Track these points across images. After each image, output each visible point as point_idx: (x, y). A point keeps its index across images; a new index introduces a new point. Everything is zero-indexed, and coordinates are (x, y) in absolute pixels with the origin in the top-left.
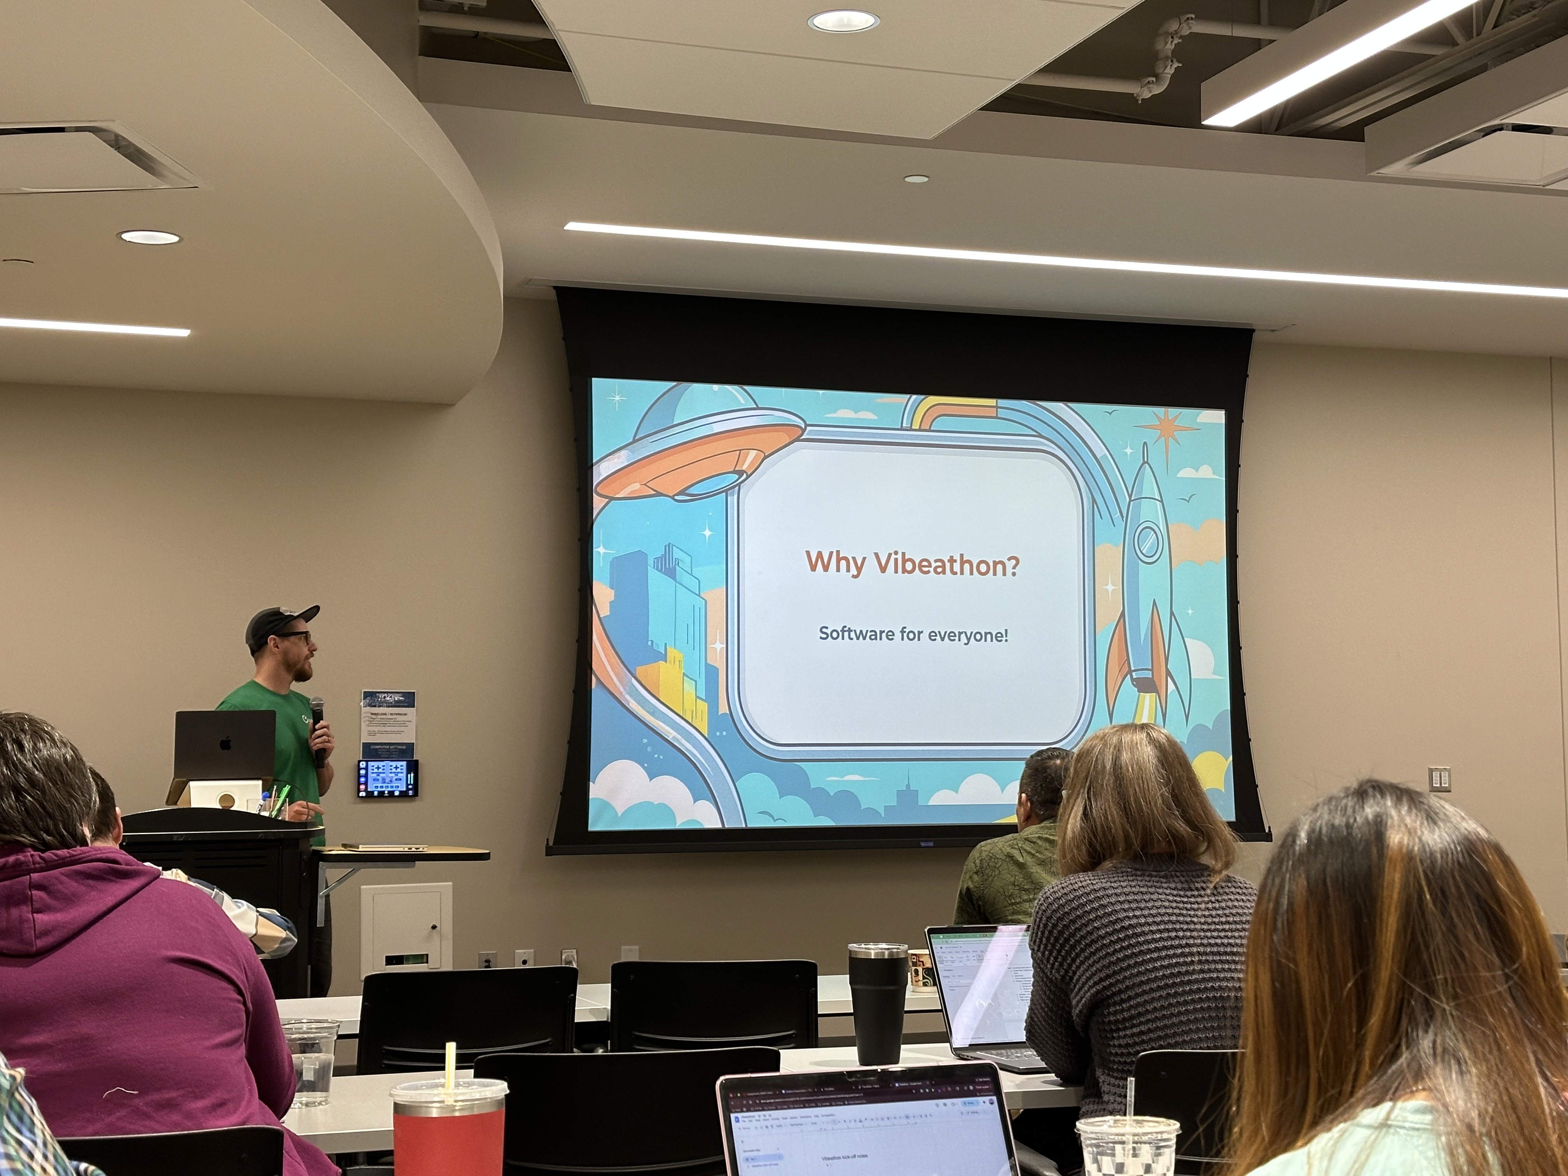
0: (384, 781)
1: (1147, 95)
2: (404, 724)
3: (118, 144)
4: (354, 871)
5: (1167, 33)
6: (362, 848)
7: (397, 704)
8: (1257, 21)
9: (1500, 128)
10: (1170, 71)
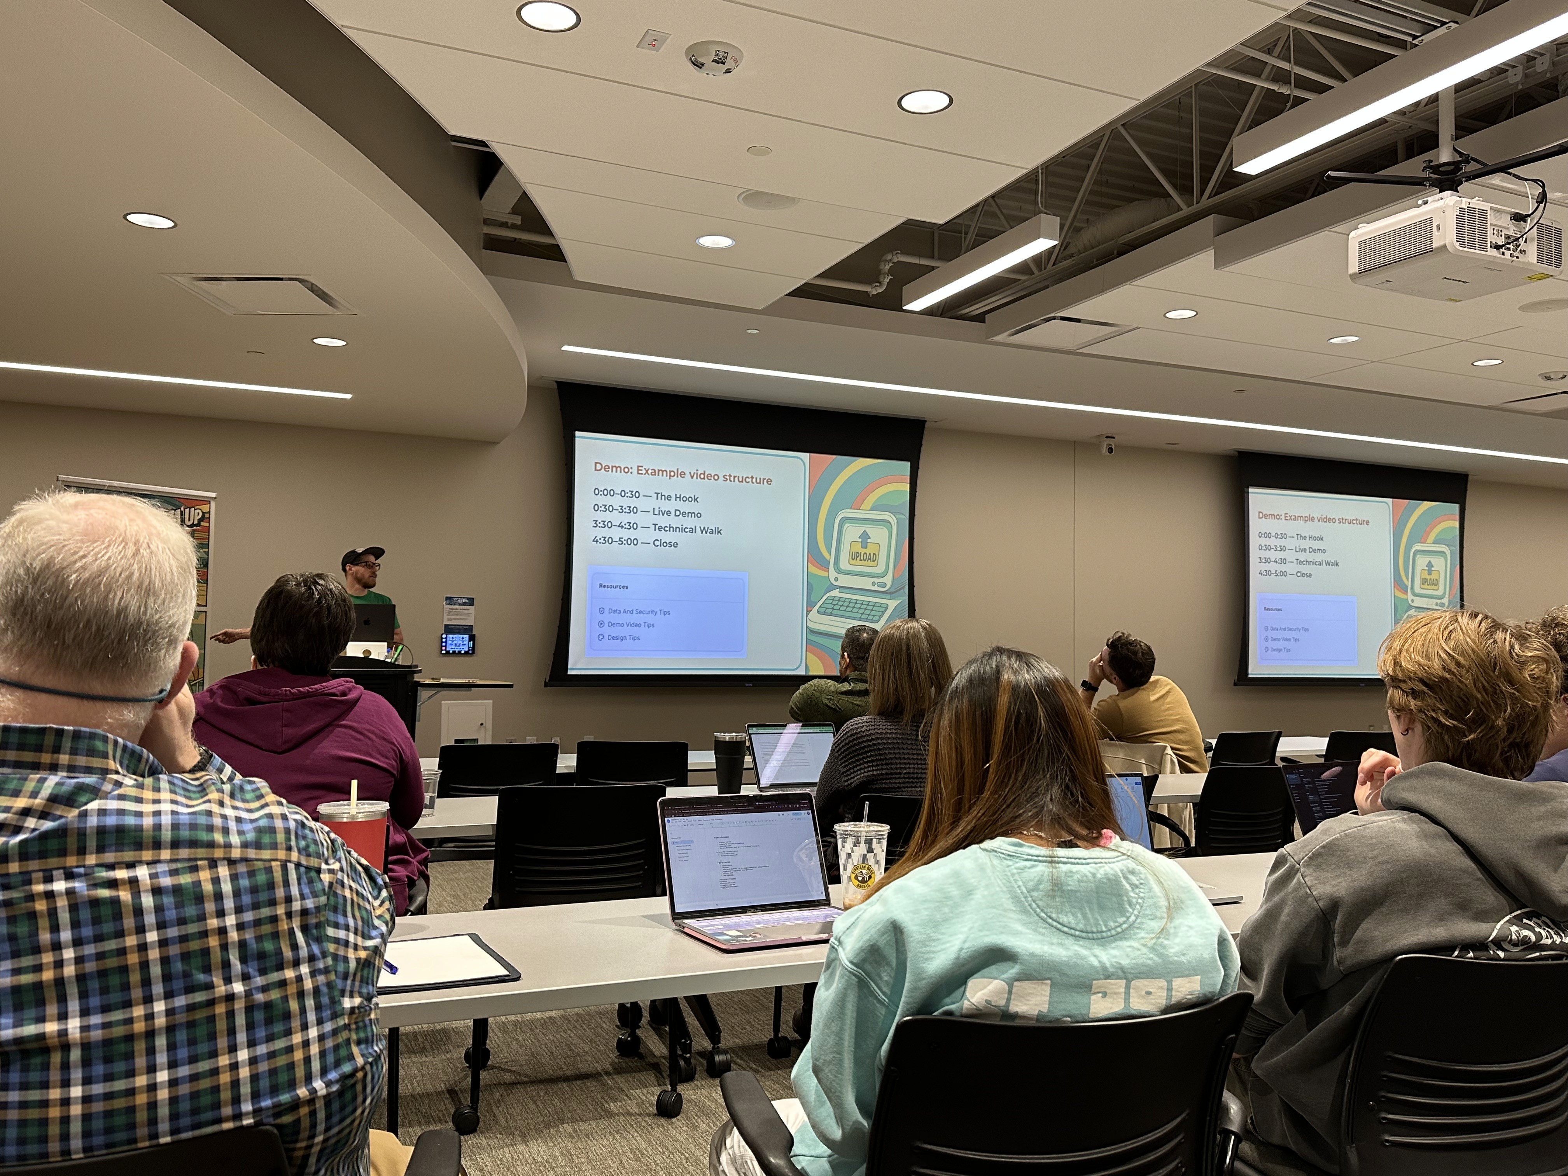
0: (456, 645)
1: (875, 293)
2: (468, 615)
3: (313, 289)
4: (438, 692)
5: (886, 261)
6: (442, 680)
7: (464, 604)
8: (932, 257)
9: (1054, 318)
10: (887, 280)
